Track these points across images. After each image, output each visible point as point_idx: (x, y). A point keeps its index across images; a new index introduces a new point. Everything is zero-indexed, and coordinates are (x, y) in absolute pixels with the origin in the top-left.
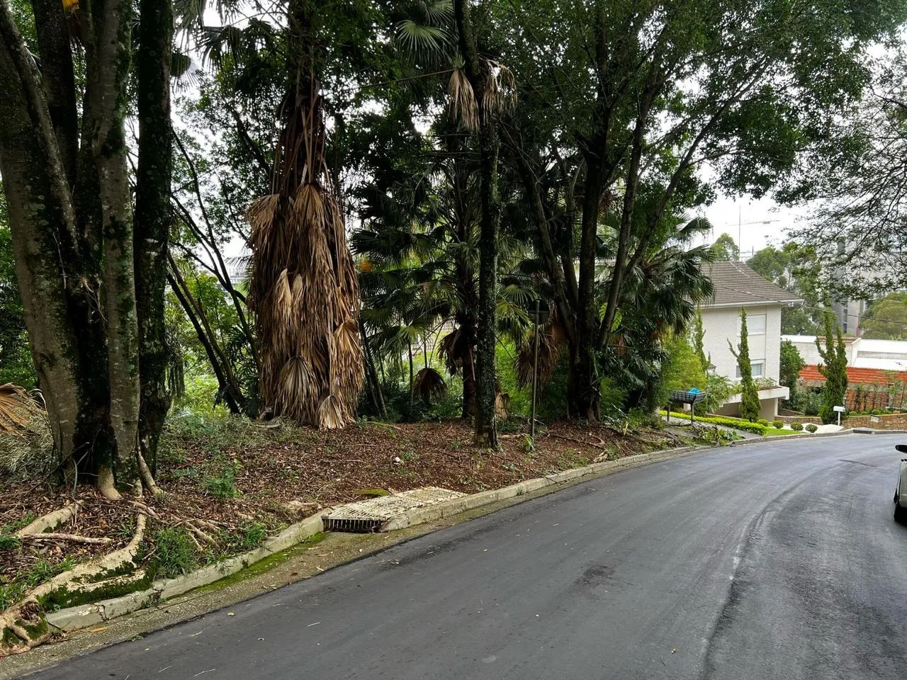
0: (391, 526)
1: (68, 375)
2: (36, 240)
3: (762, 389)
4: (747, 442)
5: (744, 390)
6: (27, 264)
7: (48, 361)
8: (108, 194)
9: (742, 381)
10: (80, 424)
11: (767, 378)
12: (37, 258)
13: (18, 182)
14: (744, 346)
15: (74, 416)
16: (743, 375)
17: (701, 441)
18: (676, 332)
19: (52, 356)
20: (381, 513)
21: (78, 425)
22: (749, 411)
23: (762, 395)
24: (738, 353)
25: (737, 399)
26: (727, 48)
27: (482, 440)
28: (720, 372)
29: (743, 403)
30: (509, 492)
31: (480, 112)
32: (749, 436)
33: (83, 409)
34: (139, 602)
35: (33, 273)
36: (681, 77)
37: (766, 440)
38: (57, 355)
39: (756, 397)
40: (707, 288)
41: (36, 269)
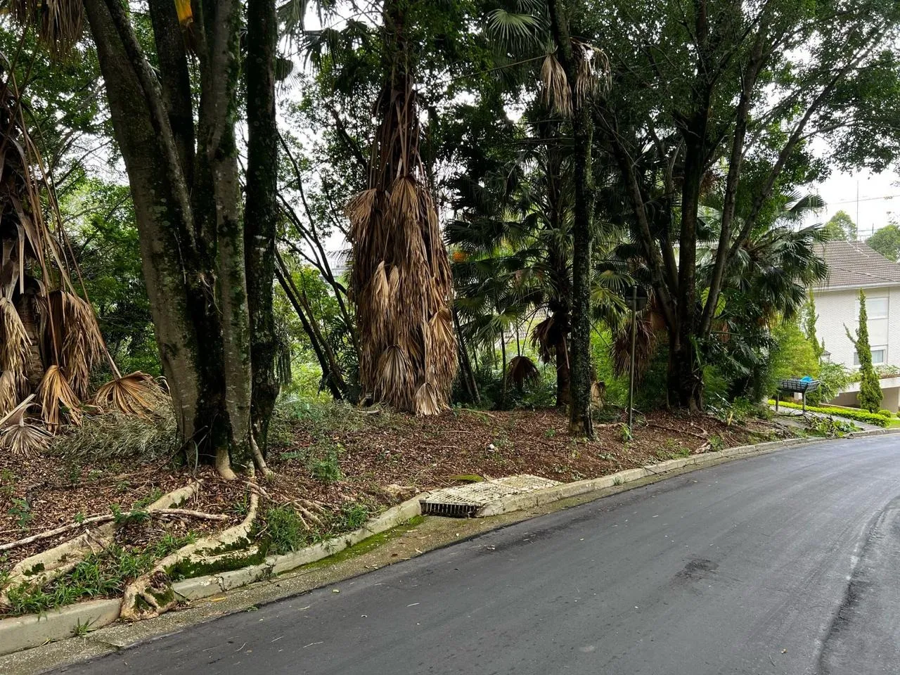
0: (487, 512)
1: (189, 363)
2: (160, 239)
3: (884, 377)
4: (867, 434)
5: (863, 379)
6: (153, 263)
7: (171, 351)
8: (221, 194)
9: (861, 369)
10: (200, 408)
11: (890, 366)
12: (161, 256)
13: (144, 187)
14: (863, 332)
15: (194, 402)
16: (862, 362)
17: (814, 432)
18: (786, 317)
19: (175, 346)
20: (476, 499)
21: (198, 410)
22: (869, 400)
23: (884, 384)
24: (856, 338)
25: (856, 387)
26: (841, 13)
27: (578, 429)
28: (835, 359)
29: (863, 393)
30: (606, 482)
31: (573, 97)
32: (868, 428)
33: (203, 395)
34: (253, 577)
35: (157, 270)
36: (789, 46)
37: (888, 432)
38: (179, 345)
39: (876, 386)
40: (821, 270)
41: (160, 267)
